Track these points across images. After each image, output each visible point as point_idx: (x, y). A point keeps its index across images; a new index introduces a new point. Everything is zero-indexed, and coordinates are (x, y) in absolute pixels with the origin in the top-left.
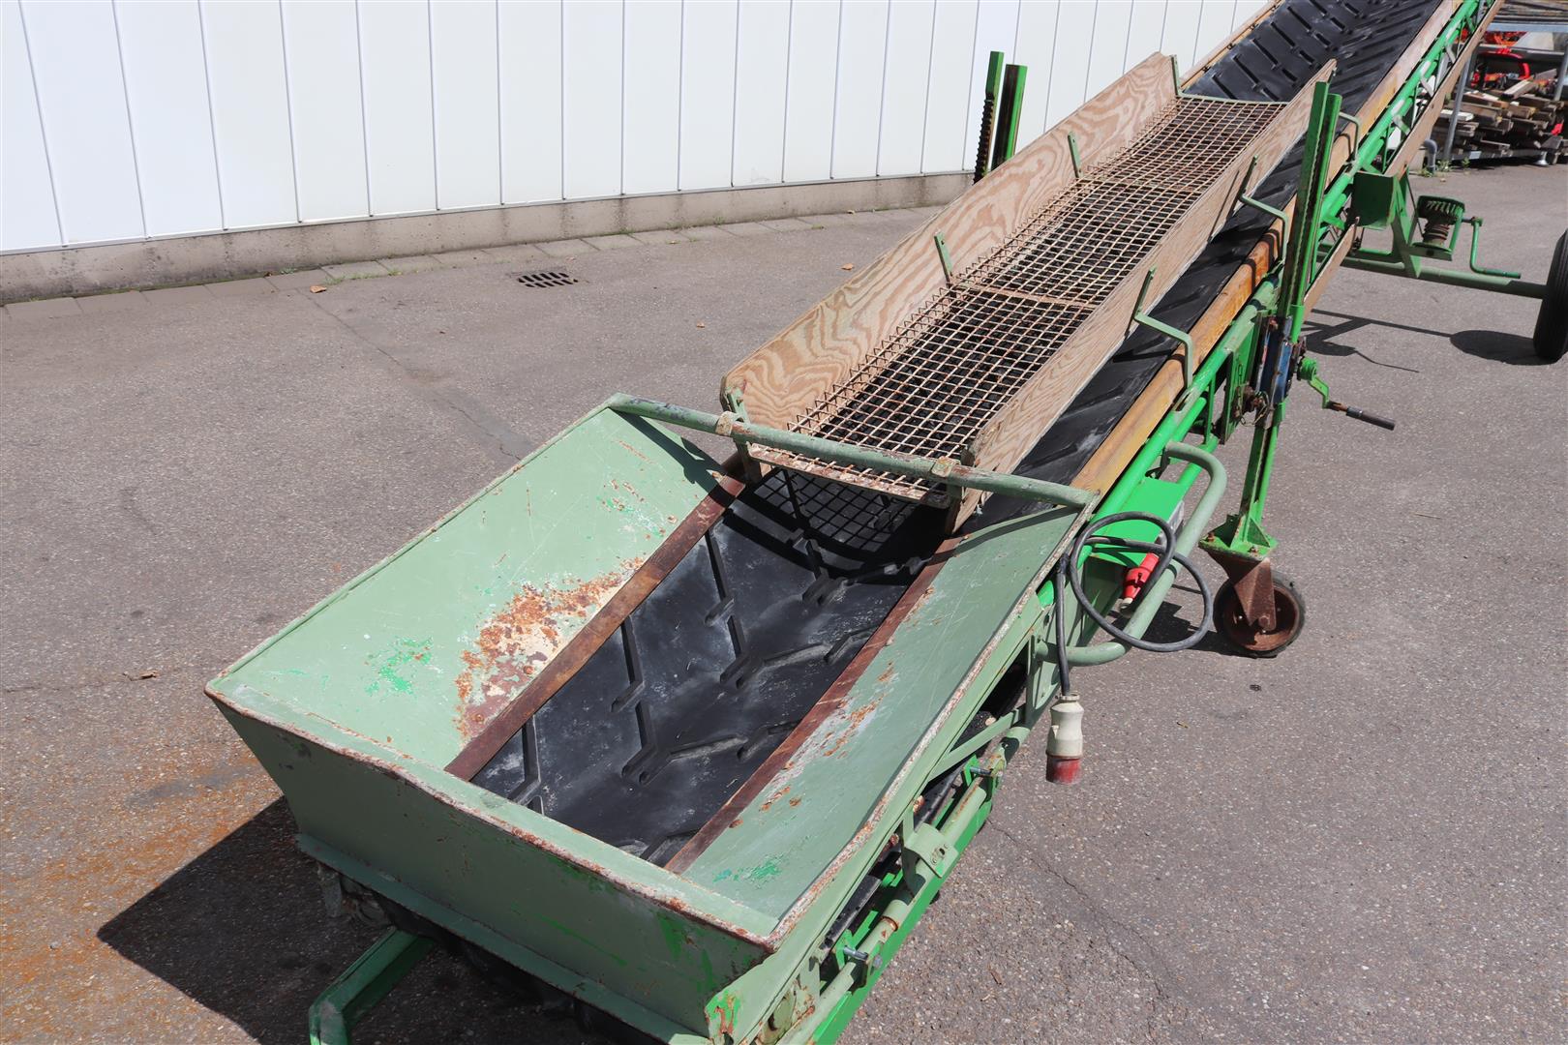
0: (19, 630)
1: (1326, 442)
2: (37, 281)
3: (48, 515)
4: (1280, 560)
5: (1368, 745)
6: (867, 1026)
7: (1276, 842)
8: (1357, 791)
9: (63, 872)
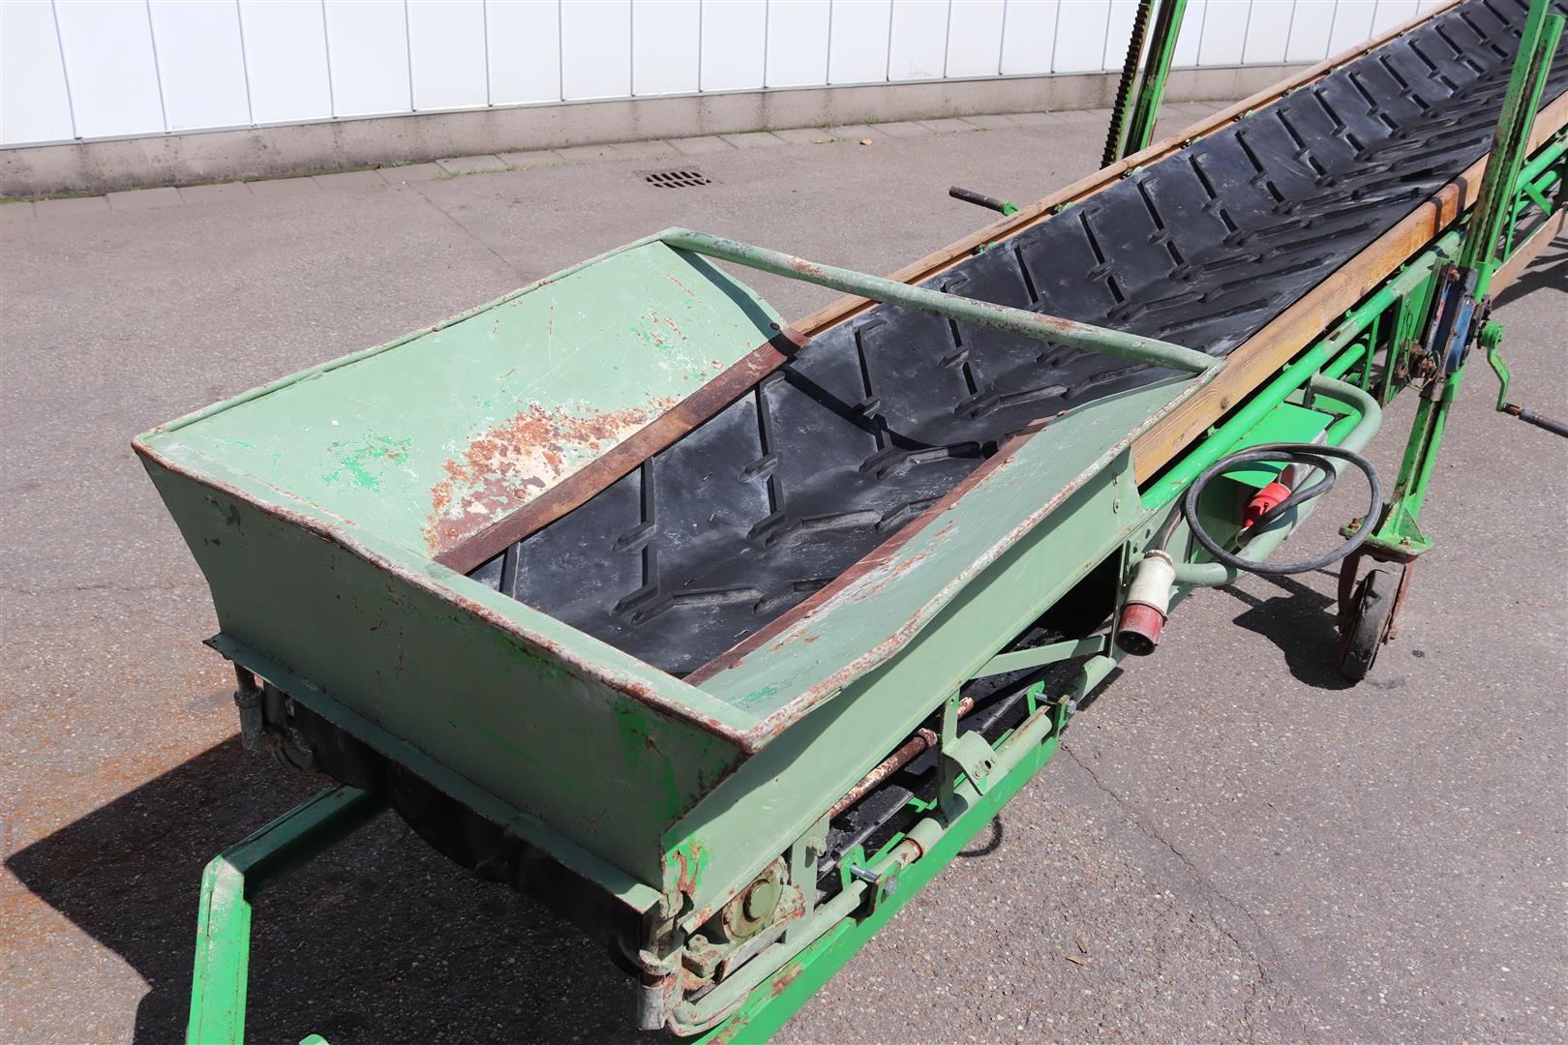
0: (94, 528)
1: (1542, 384)
2: (139, 170)
3: (133, 412)
4: (1468, 514)
5: (1543, 726)
6: (932, 986)
7: (1420, 823)
8: (1524, 775)
9: (118, 772)
